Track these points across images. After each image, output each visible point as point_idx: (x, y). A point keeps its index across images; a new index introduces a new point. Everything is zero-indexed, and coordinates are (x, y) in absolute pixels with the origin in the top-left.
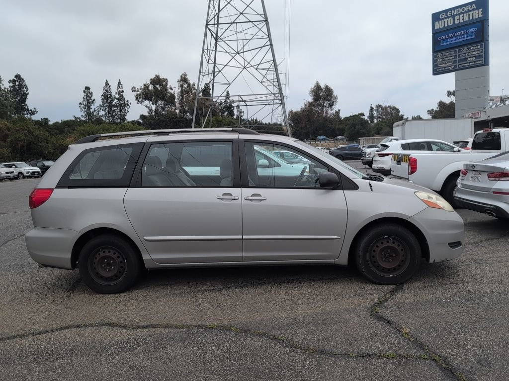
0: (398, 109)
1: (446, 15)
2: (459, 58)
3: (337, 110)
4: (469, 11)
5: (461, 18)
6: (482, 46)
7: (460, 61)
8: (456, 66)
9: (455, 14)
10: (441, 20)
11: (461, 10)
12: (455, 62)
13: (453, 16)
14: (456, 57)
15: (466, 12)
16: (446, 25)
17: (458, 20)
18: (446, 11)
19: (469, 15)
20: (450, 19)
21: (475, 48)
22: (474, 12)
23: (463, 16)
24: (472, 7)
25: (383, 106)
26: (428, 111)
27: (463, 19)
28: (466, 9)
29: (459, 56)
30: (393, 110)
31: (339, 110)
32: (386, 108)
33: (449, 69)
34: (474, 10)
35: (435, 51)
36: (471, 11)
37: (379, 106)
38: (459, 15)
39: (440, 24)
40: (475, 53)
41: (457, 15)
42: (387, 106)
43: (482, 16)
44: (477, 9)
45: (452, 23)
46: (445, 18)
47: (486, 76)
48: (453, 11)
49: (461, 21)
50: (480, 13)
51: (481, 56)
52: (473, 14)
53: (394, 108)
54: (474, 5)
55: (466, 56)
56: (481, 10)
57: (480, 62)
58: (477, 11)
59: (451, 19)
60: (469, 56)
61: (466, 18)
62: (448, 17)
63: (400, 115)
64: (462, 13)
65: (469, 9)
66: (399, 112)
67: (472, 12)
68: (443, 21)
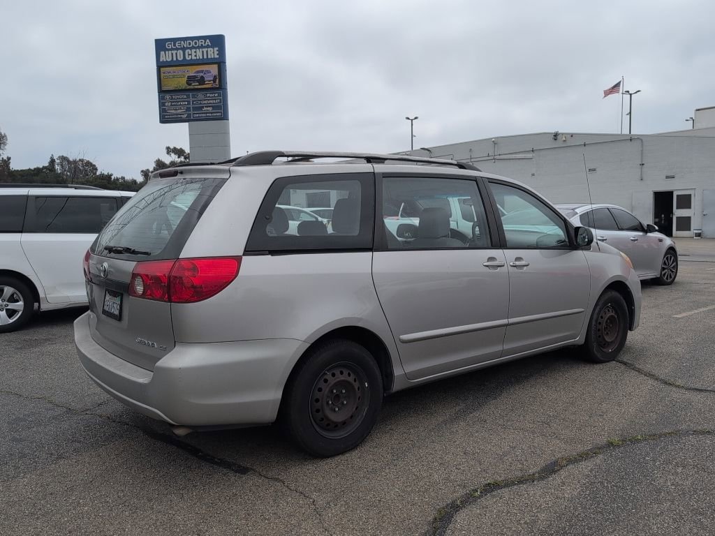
0: (95, 166)
1: (175, 45)
2: (194, 106)
3: (5, 158)
4: (202, 47)
5: (194, 54)
6: (219, 95)
7: (195, 109)
8: (189, 115)
9: (185, 46)
10: (168, 50)
11: (193, 43)
12: (188, 109)
13: (184, 49)
14: (189, 104)
15: (199, 47)
16: (175, 59)
17: (189, 55)
18: (174, 40)
19: (203, 52)
20: (179, 51)
21: (211, 95)
22: (209, 49)
23: (195, 52)
24: (207, 43)
25: (71, 159)
26: (142, 171)
27: (196, 56)
28: (200, 43)
29: (193, 101)
30: (86, 165)
31: (9, 159)
32: (75, 162)
33: (181, 117)
34: (208, 47)
35: (161, 91)
36: (205, 47)
37: (63, 159)
38: (191, 48)
39: (167, 55)
40: (211, 101)
41: (188, 48)
42: (78, 159)
43: (218, 56)
44: (213, 46)
45: (182, 58)
46: (172, 49)
47: (225, 133)
48: (182, 42)
49: (194, 58)
50: (216, 53)
51: (219, 107)
52: (207, 52)
53: (89, 163)
54: (208, 41)
55: (201, 104)
56: (217, 49)
57: (218, 114)
58: (212, 49)
59: (181, 52)
60: (204, 105)
61: (200, 55)
62: (177, 49)
63: (98, 174)
64: (193, 47)
65: (202, 45)
66: (96, 169)
67: (206, 49)
68: (170, 52)
